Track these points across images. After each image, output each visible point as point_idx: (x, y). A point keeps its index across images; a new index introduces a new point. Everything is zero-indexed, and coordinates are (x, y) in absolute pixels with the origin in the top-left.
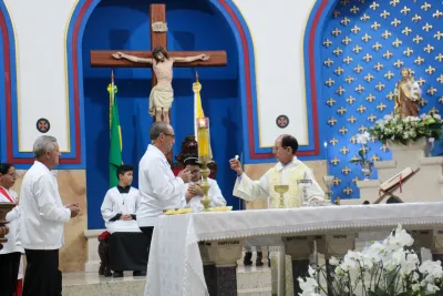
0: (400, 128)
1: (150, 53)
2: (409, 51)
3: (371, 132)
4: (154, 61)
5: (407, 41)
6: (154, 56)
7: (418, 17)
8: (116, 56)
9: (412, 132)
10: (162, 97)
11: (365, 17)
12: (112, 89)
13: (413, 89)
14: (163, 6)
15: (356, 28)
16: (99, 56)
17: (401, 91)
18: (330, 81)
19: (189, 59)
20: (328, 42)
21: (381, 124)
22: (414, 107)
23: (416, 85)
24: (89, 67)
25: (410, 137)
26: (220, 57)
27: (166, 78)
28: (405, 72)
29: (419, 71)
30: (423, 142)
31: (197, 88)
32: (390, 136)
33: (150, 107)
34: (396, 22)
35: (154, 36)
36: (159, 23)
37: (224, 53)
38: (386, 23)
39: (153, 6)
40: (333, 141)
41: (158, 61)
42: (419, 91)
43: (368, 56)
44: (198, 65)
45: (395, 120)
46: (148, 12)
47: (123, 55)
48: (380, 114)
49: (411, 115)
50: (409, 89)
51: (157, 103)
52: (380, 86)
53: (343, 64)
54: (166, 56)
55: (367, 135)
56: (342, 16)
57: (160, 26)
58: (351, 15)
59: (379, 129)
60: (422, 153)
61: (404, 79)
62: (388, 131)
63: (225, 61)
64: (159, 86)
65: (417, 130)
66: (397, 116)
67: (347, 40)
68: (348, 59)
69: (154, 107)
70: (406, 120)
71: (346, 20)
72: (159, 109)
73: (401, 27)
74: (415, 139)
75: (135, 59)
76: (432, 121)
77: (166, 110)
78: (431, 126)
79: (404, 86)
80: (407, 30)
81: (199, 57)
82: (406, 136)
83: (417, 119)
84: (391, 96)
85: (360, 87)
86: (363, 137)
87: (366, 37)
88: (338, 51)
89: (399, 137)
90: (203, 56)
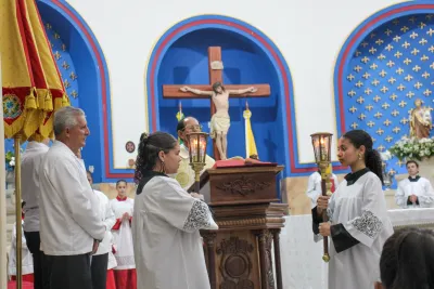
0: (416, 147)
1: (210, 86)
2: (418, 85)
3: (392, 151)
4: (213, 93)
6: (214, 89)
7: (425, 58)
8: (183, 89)
9: (427, 151)
10: (221, 122)
11: (382, 56)
12: (180, 116)
13: (424, 116)
14: (219, 48)
15: (374, 66)
16: (171, 90)
17: (416, 118)
18: (353, 109)
19: (240, 91)
20: (351, 77)
21: (400, 144)
22: (426, 131)
23: (428, 112)
24: (163, 98)
25: (426, 155)
26: (265, 89)
27: (224, 107)
28: (418, 103)
29: (428, 101)
31: (247, 115)
32: (408, 154)
33: (211, 131)
34: (407, 61)
35: (213, 73)
36: (216, 62)
37: (268, 86)
38: (399, 62)
39: (212, 49)
41: (217, 93)
42: (430, 118)
43: (384, 89)
44: (248, 96)
45: (411, 142)
46: (207, 54)
47: (189, 89)
48: (397, 136)
49: (424, 136)
50: (422, 115)
51: (218, 128)
52: (395, 113)
53: (364, 94)
54: (224, 89)
55: (388, 153)
56: (362, 55)
57: (217, 65)
58: (370, 55)
59: (399, 149)
61: (417, 108)
62: (407, 150)
63: (269, 93)
64: (218, 113)
65: (430, 149)
66: (413, 138)
67: (367, 75)
68: (368, 91)
69: (215, 131)
70: (422, 141)
71: (366, 59)
72: (219, 133)
73: (412, 65)
74: (429, 157)
75: (198, 92)
77: (225, 133)
79: (417, 114)
80: (417, 68)
81: (249, 89)
82: (422, 153)
83: (429, 140)
84: (404, 121)
85: (378, 114)
86: (385, 155)
87: (383, 73)
88: (359, 84)
89: (416, 155)
90: (252, 89)
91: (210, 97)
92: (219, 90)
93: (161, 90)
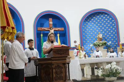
0: (99, 43)
1: (49, 28)
2: (99, 29)
3: (93, 44)
4: (50, 30)
5: (99, 27)
6: (50, 29)
7: (101, 22)
8: (43, 29)
9: (101, 44)
11: (91, 22)
12: (42, 35)
13: (101, 36)
14: (51, 19)
15: (89, 24)
16: (39, 29)
18: (84, 34)
19: (57, 29)
20: (83, 26)
21: (95, 43)
22: (101, 40)
23: (101, 35)
24: (37, 31)
26: (63, 29)
28: (99, 33)
29: (101, 32)
30: (103, 46)
31: (58, 35)
32: (97, 45)
34: (97, 23)
35: (50, 25)
38: (95, 23)
40: (85, 46)
41: (51, 30)
43: (91, 29)
44: (58, 30)
46: (48, 20)
48: (94, 41)
49: (100, 41)
50: (100, 36)
52: (94, 35)
53: (86, 31)
55: (92, 45)
56: (86, 21)
57: (51, 23)
58: (88, 21)
60: (103, 48)
61: (99, 34)
62: (97, 44)
66: (98, 41)
67: (87, 26)
68: (87, 30)
70: (100, 42)
71: (87, 22)
73: (98, 24)
74: (102, 46)
75: (46, 29)
76: (105, 42)
78: (105, 43)
79: (99, 35)
80: (99, 25)
81: (59, 29)
82: (100, 45)
83: (102, 42)
84: (96, 37)
85: (90, 35)
86: (91, 45)
87: (91, 25)
88: (85, 28)
89: (99, 45)
90: (60, 29)
91: (49, 31)
92: (51, 29)
93: (37, 29)
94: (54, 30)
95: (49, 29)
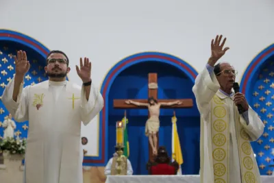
4: (149, 105)
6: (149, 102)
8: (128, 102)
10: (153, 125)
12: (125, 120)
14: (156, 75)
16: (117, 103)
19: (170, 104)
20: (256, 93)
24: (114, 108)
26: (188, 102)
27: (155, 114)
31: (174, 120)
33: (146, 131)
35: (150, 91)
36: (153, 84)
37: (191, 100)
39: (150, 75)
41: (151, 105)
44: (175, 107)
46: (147, 77)
47: (132, 102)
51: (150, 129)
53: (266, 107)
54: (156, 102)
56: (264, 78)
57: (153, 85)
58: (269, 77)
63: (191, 105)
64: (151, 119)
67: (268, 92)
68: (269, 104)
69: (148, 131)
71: (267, 80)
72: (150, 132)
75: (138, 104)
77: (155, 133)
81: (176, 102)
88: (262, 98)
90: (178, 102)
91: (146, 108)
93: (111, 102)
94: (162, 107)
95: (146, 102)
